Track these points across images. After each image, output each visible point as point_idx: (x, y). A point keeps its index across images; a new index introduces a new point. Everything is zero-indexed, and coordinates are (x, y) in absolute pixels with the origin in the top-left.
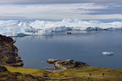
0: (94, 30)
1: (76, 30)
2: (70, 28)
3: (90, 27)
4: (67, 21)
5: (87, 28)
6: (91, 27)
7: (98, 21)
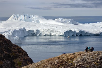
0: (77, 36)
1: (45, 35)
2: (33, 31)
3: (70, 31)
4: (19, 19)
5: (65, 33)
6: (72, 30)
7: (70, 20)
